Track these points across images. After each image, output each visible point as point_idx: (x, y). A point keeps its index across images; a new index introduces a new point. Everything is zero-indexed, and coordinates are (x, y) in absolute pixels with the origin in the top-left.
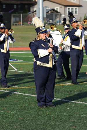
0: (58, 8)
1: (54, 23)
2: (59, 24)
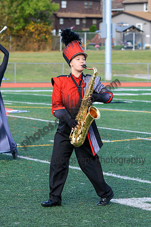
0: (141, 24)
1: (134, 47)
2: (142, 49)
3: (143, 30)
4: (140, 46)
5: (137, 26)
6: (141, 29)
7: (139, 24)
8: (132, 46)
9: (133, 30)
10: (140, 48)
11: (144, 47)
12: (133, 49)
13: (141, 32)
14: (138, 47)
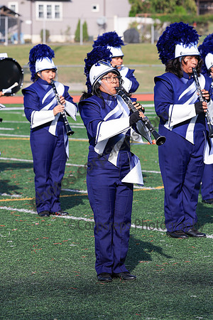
1: (7, 41)
2: (19, 43)
3: (20, 13)
4: (15, 39)
5: (9, 7)
6: (17, 11)
7: (13, 3)
8: (3, 38)
9: (5, 13)
10: (16, 42)
11: (22, 41)
12: (6, 44)
13: (17, 16)
14: (12, 40)
